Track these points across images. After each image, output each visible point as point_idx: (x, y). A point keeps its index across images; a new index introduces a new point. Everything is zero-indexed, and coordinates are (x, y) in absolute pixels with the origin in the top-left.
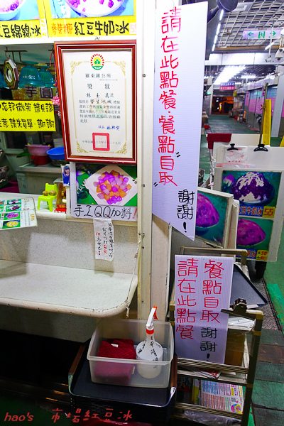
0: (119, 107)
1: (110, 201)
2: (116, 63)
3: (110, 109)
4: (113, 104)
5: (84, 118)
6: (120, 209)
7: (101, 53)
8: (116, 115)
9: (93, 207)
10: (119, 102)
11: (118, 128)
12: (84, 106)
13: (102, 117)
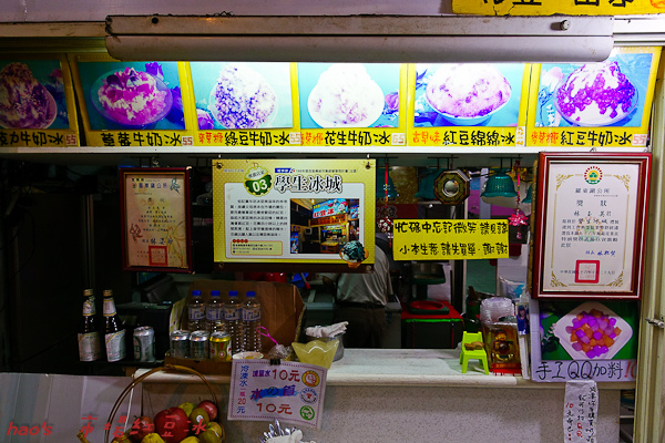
0: (617, 228)
1: (591, 354)
2: (617, 177)
3: (604, 230)
4: (609, 225)
5: (567, 242)
6: (606, 364)
7: (598, 166)
8: (612, 237)
9: (566, 364)
10: (617, 222)
11: (613, 253)
12: (569, 227)
13: (592, 240)
